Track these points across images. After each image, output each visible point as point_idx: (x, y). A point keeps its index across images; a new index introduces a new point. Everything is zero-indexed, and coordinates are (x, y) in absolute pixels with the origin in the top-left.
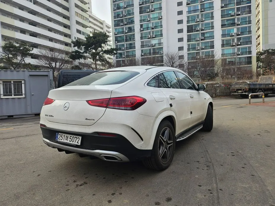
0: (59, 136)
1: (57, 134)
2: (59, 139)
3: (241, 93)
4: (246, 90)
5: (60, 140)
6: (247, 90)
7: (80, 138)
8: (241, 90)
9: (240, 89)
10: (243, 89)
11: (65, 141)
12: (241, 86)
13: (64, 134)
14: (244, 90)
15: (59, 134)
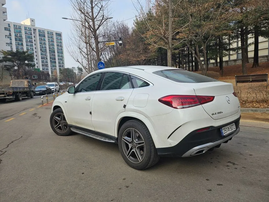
0: (223, 131)
1: (221, 130)
2: (224, 134)
3: (4, 98)
4: (9, 93)
5: (226, 134)
6: (11, 94)
7: (234, 124)
8: (3, 94)
9: (3, 92)
10: (6, 93)
11: (229, 132)
12: (3, 89)
13: (226, 127)
14: (8, 94)
15: (223, 128)
